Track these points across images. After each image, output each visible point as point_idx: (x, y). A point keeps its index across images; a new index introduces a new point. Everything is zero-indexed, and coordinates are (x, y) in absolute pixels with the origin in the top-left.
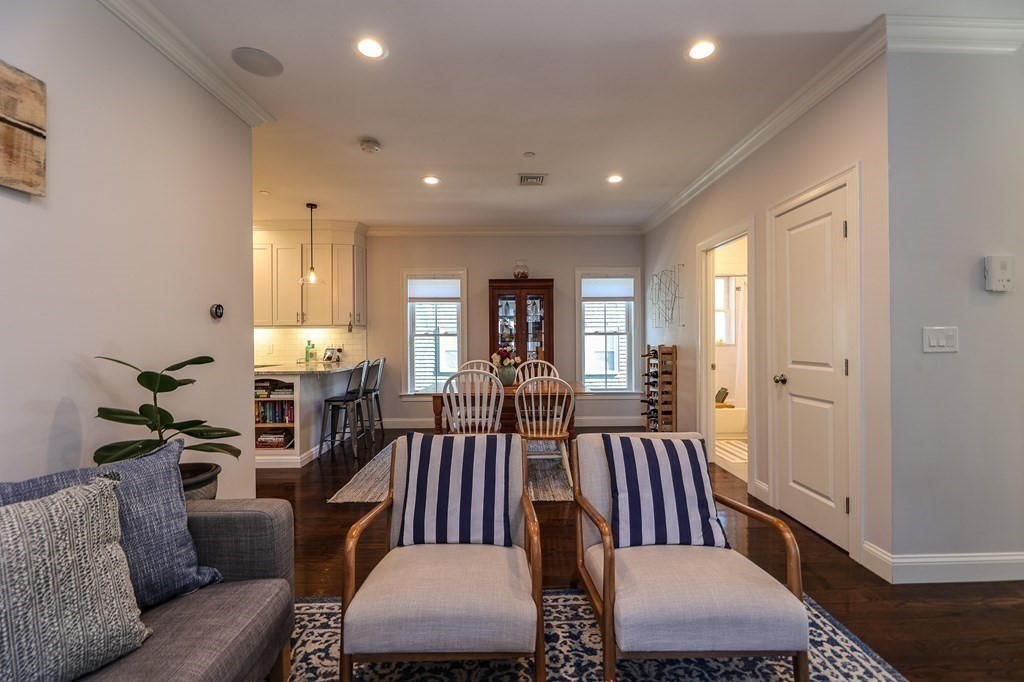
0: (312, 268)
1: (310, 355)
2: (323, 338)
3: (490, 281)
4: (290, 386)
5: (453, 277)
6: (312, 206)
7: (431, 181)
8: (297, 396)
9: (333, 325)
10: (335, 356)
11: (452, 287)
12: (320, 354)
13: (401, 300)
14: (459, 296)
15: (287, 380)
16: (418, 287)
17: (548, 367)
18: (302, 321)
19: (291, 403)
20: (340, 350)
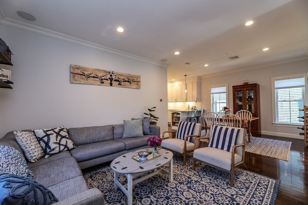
0: (186, 89)
1: (189, 108)
2: (192, 104)
3: (233, 86)
4: (180, 114)
5: (224, 86)
6: (186, 75)
7: (206, 65)
8: (181, 116)
9: (192, 101)
10: (194, 108)
11: (224, 89)
12: (191, 108)
13: (209, 93)
14: (226, 91)
15: (179, 113)
16: (214, 90)
17: (248, 112)
18: (186, 100)
19: (179, 117)
20: (195, 107)
